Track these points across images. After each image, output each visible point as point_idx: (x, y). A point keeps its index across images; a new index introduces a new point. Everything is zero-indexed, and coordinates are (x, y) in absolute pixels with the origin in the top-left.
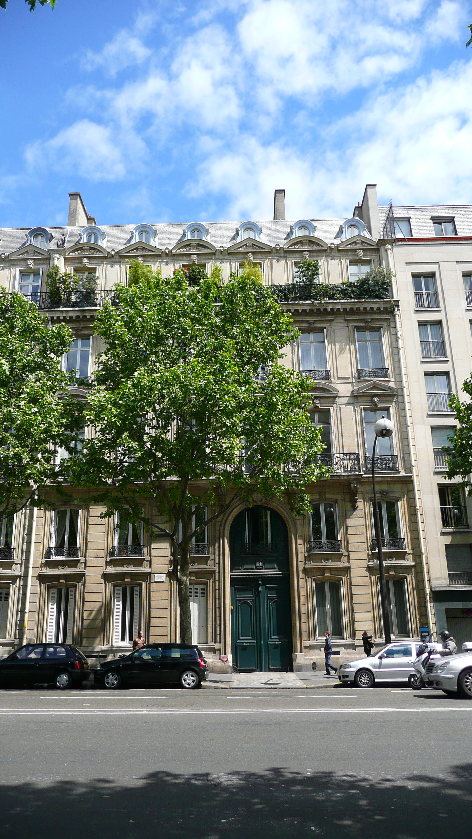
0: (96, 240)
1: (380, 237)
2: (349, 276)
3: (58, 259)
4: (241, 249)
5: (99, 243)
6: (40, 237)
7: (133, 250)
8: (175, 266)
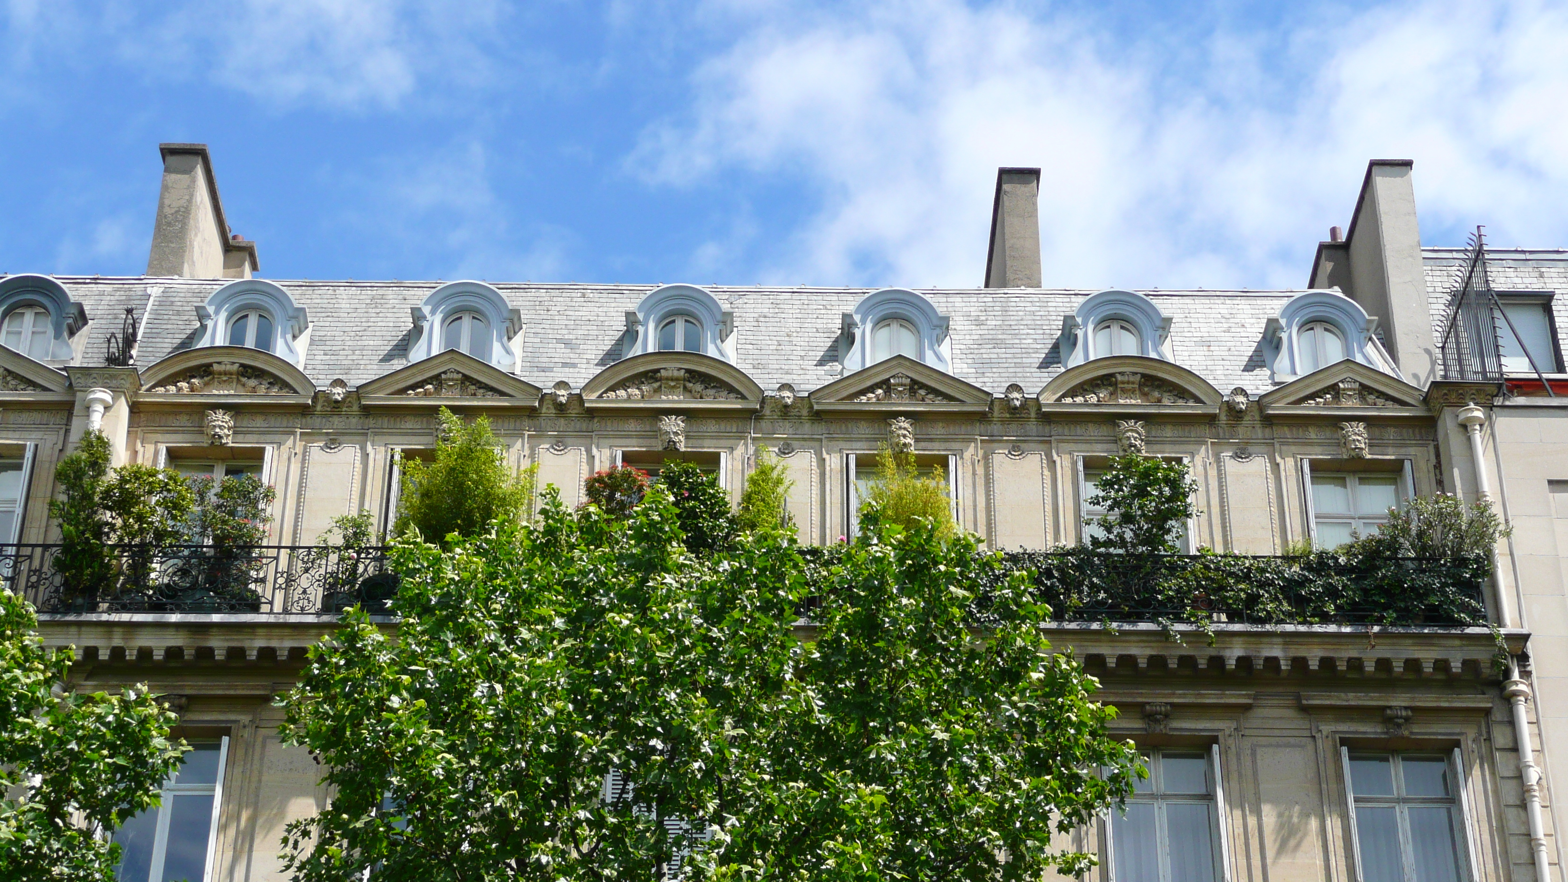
0: (265, 338)
1: (1432, 371)
2: (1313, 525)
3: (107, 408)
4: (864, 399)
5: (280, 350)
6: (29, 317)
7: (421, 384)
8: (591, 458)
